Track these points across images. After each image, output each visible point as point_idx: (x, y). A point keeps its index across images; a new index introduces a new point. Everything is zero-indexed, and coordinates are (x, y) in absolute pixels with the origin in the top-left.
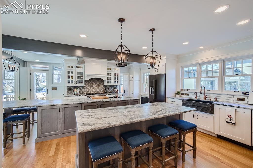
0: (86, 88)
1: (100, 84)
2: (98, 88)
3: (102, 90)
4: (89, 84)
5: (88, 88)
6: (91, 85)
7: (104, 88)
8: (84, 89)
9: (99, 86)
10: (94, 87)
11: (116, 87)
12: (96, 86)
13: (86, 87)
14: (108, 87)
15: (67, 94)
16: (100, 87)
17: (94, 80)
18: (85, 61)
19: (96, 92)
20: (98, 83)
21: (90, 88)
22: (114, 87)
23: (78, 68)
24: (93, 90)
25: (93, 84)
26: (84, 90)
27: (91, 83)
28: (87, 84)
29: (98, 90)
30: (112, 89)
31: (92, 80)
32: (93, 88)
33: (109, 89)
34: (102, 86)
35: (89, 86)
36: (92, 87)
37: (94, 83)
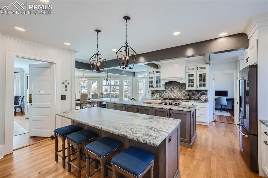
0: (166, 93)
1: (182, 89)
2: (180, 93)
3: (184, 95)
4: (170, 88)
5: (169, 92)
6: (172, 89)
7: (187, 93)
8: (165, 93)
9: (180, 90)
10: (175, 92)
11: (205, 92)
12: (177, 91)
13: (166, 91)
14: (193, 92)
15: (151, 97)
16: (182, 92)
17: (175, 84)
18: (161, 65)
19: (177, 97)
20: (179, 87)
21: (171, 93)
22: (202, 92)
23: (156, 73)
24: (174, 95)
25: (173, 89)
26: (165, 95)
27: (171, 87)
28: (168, 88)
29: (179, 95)
30: (198, 96)
31: (172, 84)
32: (173, 93)
33: (194, 95)
34: (184, 91)
35: (169, 90)
36: (173, 91)
37: (175, 87)
